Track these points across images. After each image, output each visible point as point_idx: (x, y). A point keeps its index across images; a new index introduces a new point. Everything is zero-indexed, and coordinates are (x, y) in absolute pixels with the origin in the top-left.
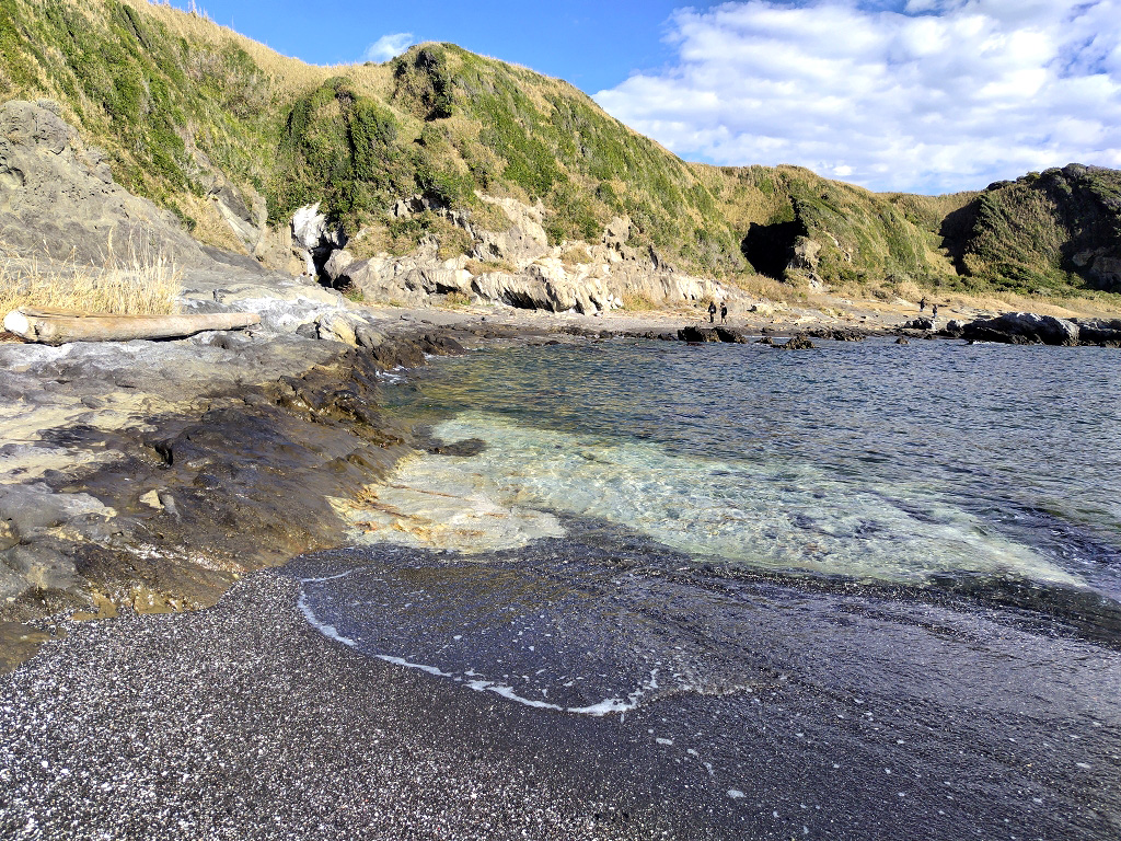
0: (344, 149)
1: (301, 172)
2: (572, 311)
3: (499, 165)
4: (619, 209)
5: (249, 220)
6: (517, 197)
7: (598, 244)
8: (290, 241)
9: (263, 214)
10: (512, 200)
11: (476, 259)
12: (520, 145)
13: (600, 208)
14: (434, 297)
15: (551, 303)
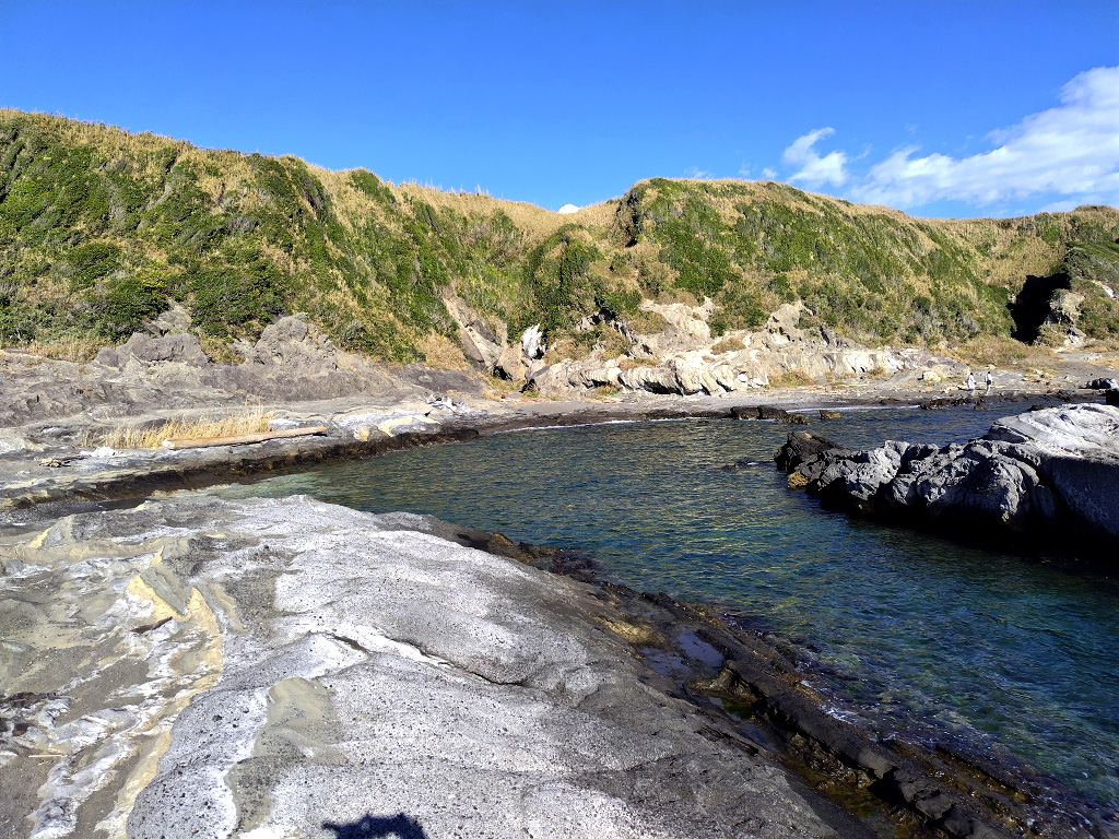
0: (557, 281)
1: (530, 302)
2: (700, 393)
3: (672, 275)
4: (790, 298)
5: (494, 341)
6: (683, 301)
7: (760, 331)
8: (521, 354)
9: (505, 336)
10: (679, 304)
11: (631, 358)
12: (696, 256)
13: (769, 298)
14: (593, 390)
15: (679, 389)
